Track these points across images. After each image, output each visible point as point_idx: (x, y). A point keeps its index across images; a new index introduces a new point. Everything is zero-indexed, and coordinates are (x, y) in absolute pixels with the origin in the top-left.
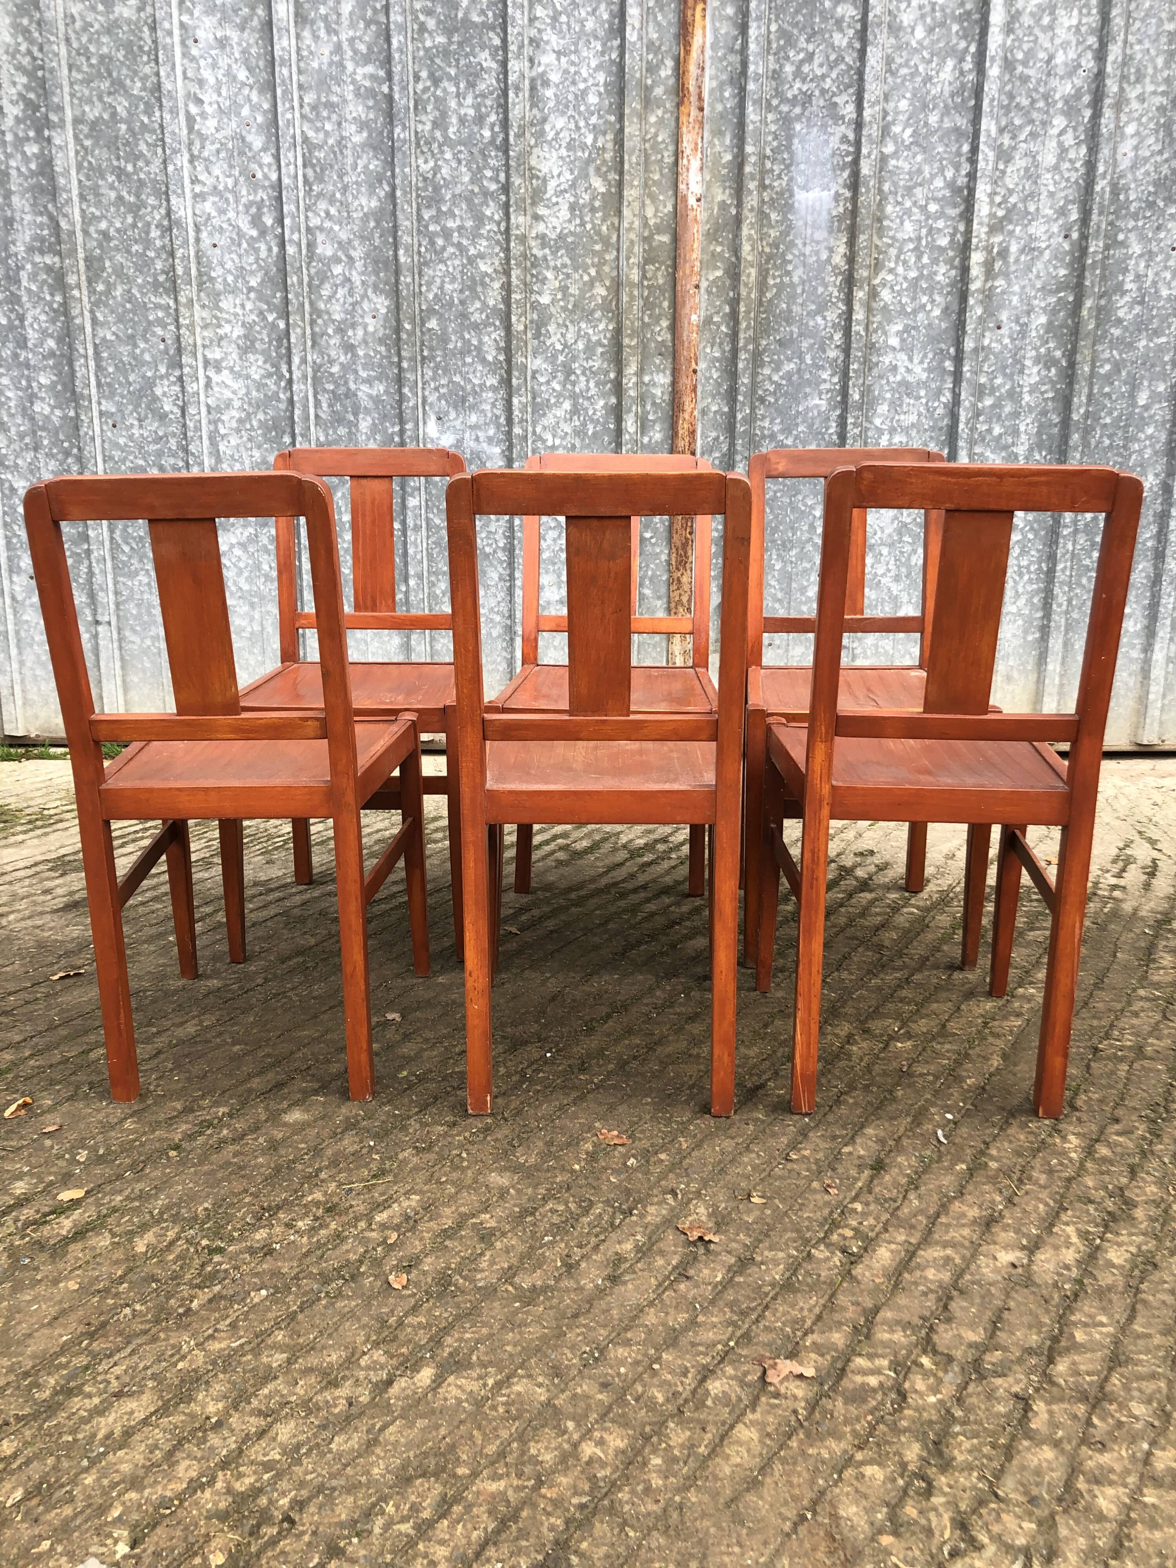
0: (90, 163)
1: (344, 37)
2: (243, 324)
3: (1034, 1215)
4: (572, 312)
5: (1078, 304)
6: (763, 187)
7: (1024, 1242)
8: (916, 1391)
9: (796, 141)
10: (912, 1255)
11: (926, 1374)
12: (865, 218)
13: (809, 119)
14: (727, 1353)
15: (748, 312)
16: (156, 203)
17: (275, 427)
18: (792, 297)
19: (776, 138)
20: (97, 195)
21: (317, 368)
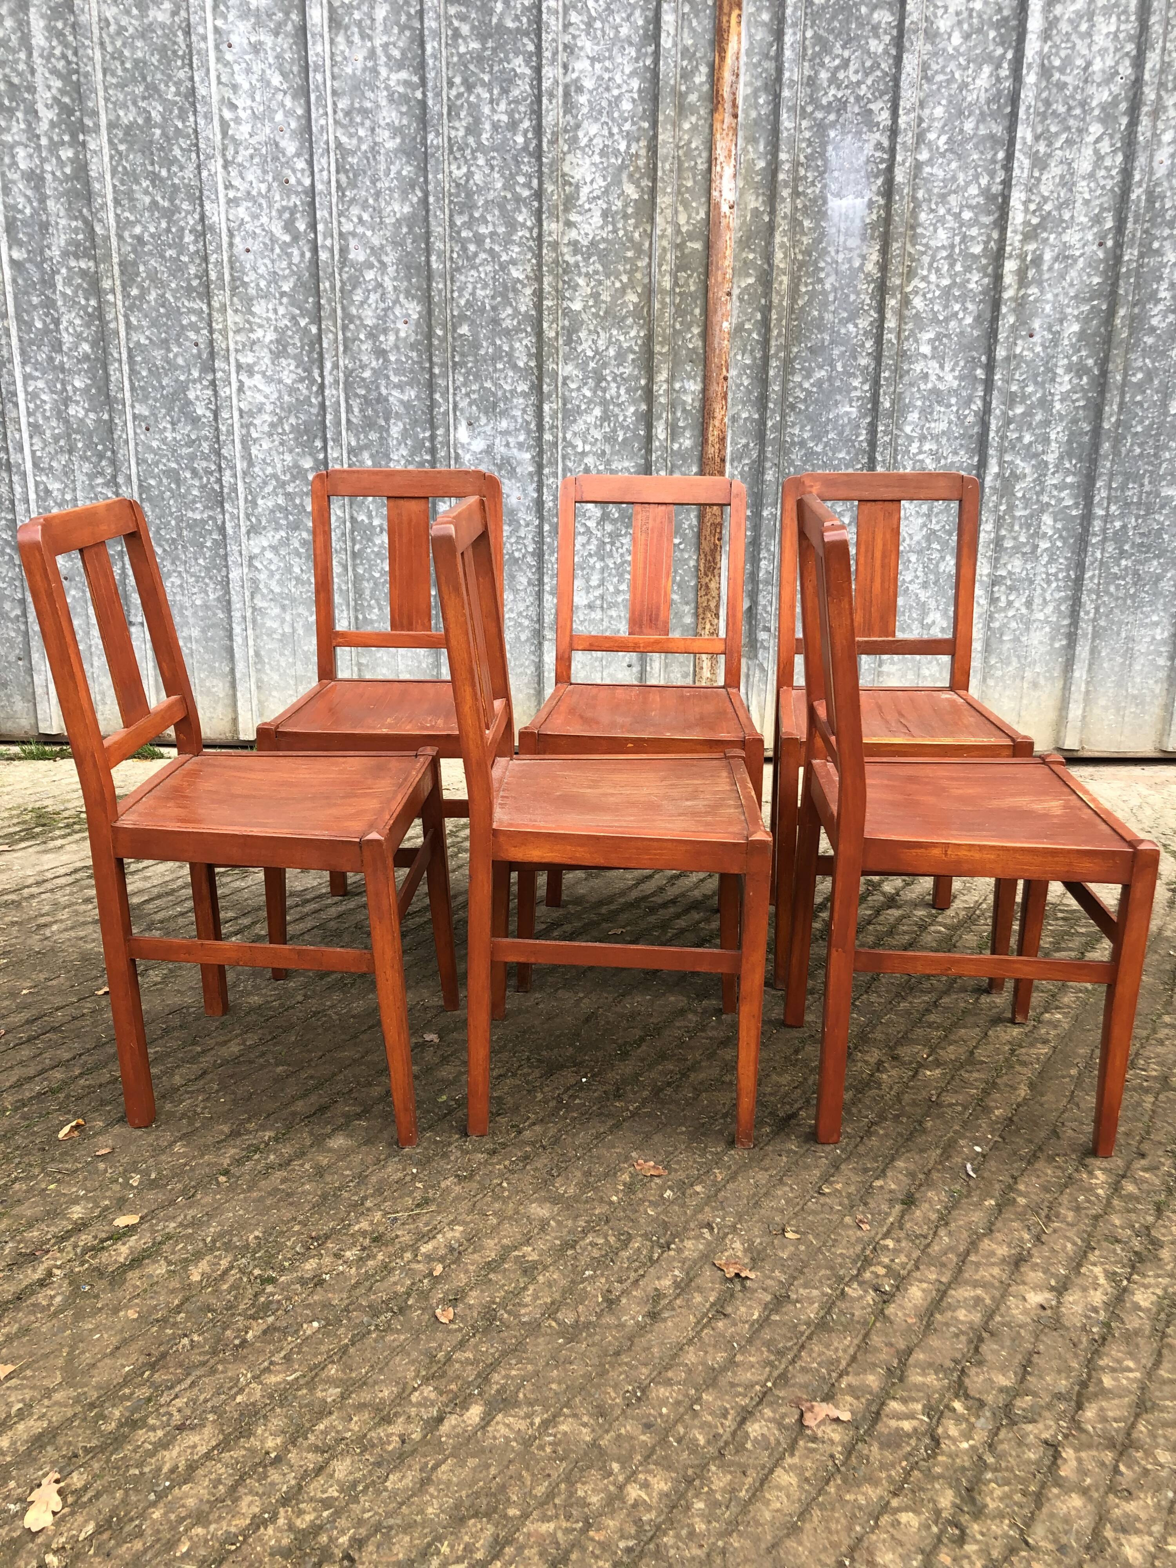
0: (125, 168)
1: (378, 42)
2: (276, 329)
3: (1062, 1254)
4: (603, 318)
5: (1111, 312)
6: (796, 194)
7: (1053, 1283)
8: (949, 1437)
9: (830, 148)
10: (943, 1294)
11: (959, 1419)
12: (898, 226)
13: (843, 126)
14: (765, 1394)
15: (779, 320)
16: (190, 208)
17: (306, 431)
18: (825, 304)
19: (810, 143)
20: (132, 199)
21: (348, 373)
